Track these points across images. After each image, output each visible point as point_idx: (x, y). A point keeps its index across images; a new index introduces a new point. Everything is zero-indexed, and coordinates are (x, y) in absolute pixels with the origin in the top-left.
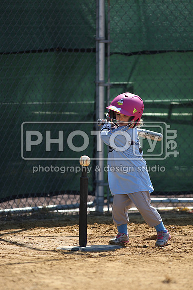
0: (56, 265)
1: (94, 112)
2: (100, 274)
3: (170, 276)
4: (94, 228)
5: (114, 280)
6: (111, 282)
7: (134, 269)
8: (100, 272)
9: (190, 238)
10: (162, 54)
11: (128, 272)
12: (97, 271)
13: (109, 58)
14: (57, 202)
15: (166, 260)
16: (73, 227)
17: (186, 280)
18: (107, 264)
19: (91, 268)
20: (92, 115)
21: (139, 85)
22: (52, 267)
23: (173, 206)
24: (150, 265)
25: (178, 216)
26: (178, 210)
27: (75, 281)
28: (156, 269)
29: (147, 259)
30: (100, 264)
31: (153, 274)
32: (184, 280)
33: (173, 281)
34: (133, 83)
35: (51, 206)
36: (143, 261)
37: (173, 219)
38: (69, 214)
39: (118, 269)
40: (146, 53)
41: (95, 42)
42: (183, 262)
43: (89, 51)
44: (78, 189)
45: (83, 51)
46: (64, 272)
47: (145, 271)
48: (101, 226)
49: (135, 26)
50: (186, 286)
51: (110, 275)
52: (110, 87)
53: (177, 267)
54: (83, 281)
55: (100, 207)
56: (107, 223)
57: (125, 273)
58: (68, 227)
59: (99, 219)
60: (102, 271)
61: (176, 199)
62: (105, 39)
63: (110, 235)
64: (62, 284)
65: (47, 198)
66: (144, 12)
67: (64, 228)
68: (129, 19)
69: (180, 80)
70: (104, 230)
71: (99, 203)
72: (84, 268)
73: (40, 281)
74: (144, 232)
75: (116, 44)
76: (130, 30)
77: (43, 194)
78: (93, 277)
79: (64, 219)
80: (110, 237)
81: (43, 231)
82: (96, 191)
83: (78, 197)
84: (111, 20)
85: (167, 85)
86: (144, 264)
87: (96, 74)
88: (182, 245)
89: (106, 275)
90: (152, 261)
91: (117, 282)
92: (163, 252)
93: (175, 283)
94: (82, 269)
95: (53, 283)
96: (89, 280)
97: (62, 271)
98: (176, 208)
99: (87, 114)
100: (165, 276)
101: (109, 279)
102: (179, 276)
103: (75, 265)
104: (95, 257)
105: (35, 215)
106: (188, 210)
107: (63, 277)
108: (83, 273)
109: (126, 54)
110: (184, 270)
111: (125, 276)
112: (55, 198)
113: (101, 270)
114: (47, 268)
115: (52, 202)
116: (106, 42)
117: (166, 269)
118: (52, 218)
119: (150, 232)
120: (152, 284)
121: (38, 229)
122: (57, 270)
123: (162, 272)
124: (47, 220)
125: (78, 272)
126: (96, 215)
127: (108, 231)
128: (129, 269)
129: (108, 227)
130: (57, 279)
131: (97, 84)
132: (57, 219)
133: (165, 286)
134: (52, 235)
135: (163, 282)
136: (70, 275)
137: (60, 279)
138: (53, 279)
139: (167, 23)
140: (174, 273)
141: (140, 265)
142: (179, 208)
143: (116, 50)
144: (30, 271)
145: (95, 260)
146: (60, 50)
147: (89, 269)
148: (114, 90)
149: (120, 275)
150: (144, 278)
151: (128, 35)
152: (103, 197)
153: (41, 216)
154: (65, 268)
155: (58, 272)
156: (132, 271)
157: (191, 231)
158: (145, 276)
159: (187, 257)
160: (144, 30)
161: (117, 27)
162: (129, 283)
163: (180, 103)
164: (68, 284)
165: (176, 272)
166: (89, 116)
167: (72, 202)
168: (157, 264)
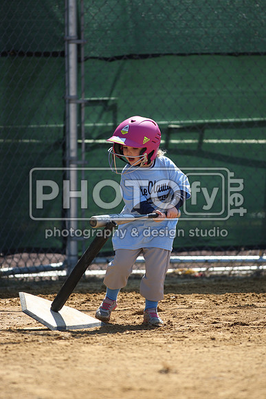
0: (13, 350)
1: (63, 139)
2: (73, 361)
3: (169, 363)
5: (93, 369)
6: (89, 372)
7: (119, 354)
8: (73, 359)
9: (196, 311)
10: (156, 59)
11: (113, 359)
12: (69, 358)
13: (83, 65)
14: (14, 264)
15: (164, 342)
17: (192, 368)
18: (83, 347)
19: (61, 353)
20: (60, 143)
21: (125, 102)
22: (6, 353)
23: (173, 268)
24: (142, 348)
25: (179, 280)
26: (180, 273)
27: (39, 372)
28: (151, 353)
29: (138, 340)
30: (73, 348)
31: (146, 361)
32: (189, 368)
33: (174, 370)
34: (117, 98)
35: (4, 269)
36: (133, 342)
37: (172, 285)
38: (30, 280)
39: (98, 354)
40: (134, 57)
41: (64, 42)
42: (188, 344)
43: (55, 54)
44: (43, 245)
45: (47, 54)
46: (24, 359)
47: (135, 357)
48: (74, 295)
49: (118, 20)
50: (192, 376)
51: (88, 362)
52: (85, 103)
53: (180, 350)
54: (50, 371)
56: (82, 292)
57: (108, 360)
60: (76, 358)
61: (177, 257)
62: (76, 38)
63: (86, 308)
64: (20, 376)
66: (132, 1)
68: (110, 10)
69: (181, 94)
70: (78, 301)
71: (71, 264)
72: (51, 354)
74: (134, 304)
75: (92, 44)
76: (112, 25)
78: (63, 366)
79: (23, 287)
80: (86, 310)
82: (67, 247)
83: (43, 255)
84: (85, 11)
85: (163, 101)
86: (134, 347)
87: (65, 86)
88: (186, 321)
89: (81, 363)
90: (145, 343)
91: (97, 373)
92: (160, 330)
93: (176, 372)
94: (48, 354)
95: (8, 374)
96: (58, 370)
97: (21, 358)
98: (177, 270)
99: (53, 141)
100: (163, 363)
101: (85, 368)
102: (182, 362)
103: (38, 349)
104: (66, 339)
106: (194, 272)
107: (21, 366)
108: (50, 361)
109: (106, 59)
110: (189, 354)
111: (108, 364)
112: (10, 258)
113: (75, 356)
115: (7, 263)
116: (79, 42)
117: (163, 353)
118: (6, 286)
119: (142, 303)
120: (144, 374)
122: (14, 357)
123: (158, 357)
125: (42, 359)
127: (83, 303)
128: (113, 355)
129: (84, 297)
130: (14, 370)
131: (67, 101)
132: (14, 287)
133: (163, 377)
134: (7, 309)
135: (161, 372)
136: (31, 363)
137: (18, 369)
138: (9, 369)
139: (163, 15)
140: (175, 360)
141: (128, 349)
142: (181, 269)
143: (93, 54)
145: (67, 343)
146: (15, 54)
147: (58, 355)
148: (90, 108)
149: (101, 362)
150: (134, 366)
151: (109, 32)
152: (77, 255)
154: (25, 354)
155: (15, 360)
156: (117, 357)
157: (197, 302)
158: (135, 364)
159: (192, 336)
160: (131, 25)
161: (93, 21)
162: (113, 374)
163: (182, 126)
164: (30, 375)
165: (178, 358)
166: (56, 145)
167: (34, 263)
168: (152, 347)
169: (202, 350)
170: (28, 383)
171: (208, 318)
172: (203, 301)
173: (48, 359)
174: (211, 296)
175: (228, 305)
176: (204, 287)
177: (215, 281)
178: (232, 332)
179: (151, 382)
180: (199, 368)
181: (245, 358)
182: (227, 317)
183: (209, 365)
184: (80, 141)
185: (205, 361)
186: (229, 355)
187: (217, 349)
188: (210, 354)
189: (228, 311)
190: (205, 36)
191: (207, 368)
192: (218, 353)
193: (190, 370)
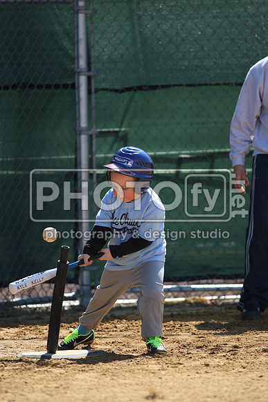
0: (8, 378)
5: (82, 396)
6: (77, 399)
7: (112, 381)
8: (64, 386)
10: (166, 90)
11: (104, 386)
12: (61, 385)
13: (93, 96)
15: (158, 369)
18: (77, 375)
21: (136, 132)
23: (185, 296)
24: (135, 375)
25: (191, 308)
26: (192, 301)
27: (27, 399)
28: (143, 380)
29: (133, 367)
30: (67, 376)
33: (161, 395)
34: (128, 129)
35: (17, 299)
36: (127, 369)
39: (91, 381)
40: (144, 88)
41: (74, 75)
42: (181, 370)
43: (65, 86)
45: (57, 86)
46: (16, 387)
47: (126, 384)
49: (128, 52)
52: (96, 135)
53: (172, 377)
54: (39, 399)
55: (85, 299)
57: (98, 387)
58: (37, 326)
61: (189, 286)
62: (87, 70)
69: (191, 124)
71: (84, 293)
74: (139, 332)
75: (103, 76)
76: (122, 57)
77: (6, 283)
82: (80, 277)
84: (95, 43)
85: (173, 131)
87: (75, 118)
89: (71, 390)
90: (139, 370)
93: (163, 398)
94: (41, 382)
98: (189, 298)
100: (151, 390)
103: (33, 377)
104: (63, 367)
106: (206, 300)
109: (116, 91)
113: (67, 384)
116: (89, 74)
117: (155, 380)
118: (18, 316)
123: (149, 384)
124: (10, 318)
126: (78, 311)
128: (105, 382)
131: (78, 132)
135: (147, 398)
139: (172, 46)
140: (165, 386)
141: (120, 376)
142: (193, 298)
143: (103, 85)
145: (62, 371)
146: (25, 87)
147: (51, 383)
148: (101, 140)
149: (92, 389)
153: (2, 313)
154: (18, 382)
158: (124, 390)
159: (188, 363)
160: (141, 57)
161: (103, 53)
168: (145, 374)
169: (193, 376)
173: (40, 386)
177: (226, 309)
178: (227, 359)
180: (187, 393)
181: (233, 384)
183: (197, 390)
186: (219, 381)
187: (209, 375)
188: (200, 380)
190: (214, 66)
191: (194, 394)
192: (209, 378)
193: (177, 396)
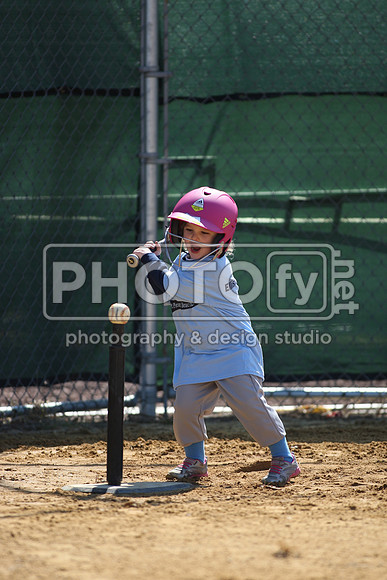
0: (62, 521)
1: (137, 216)
2: (149, 539)
3: (289, 543)
4: (137, 446)
5: (177, 551)
6: (172, 555)
7: (217, 529)
8: (148, 535)
9: (328, 467)
10: (273, 100)
11: (206, 535)
12: (143, 534)
13: (166, 108)
14: (63, 396)
15: (281, 512)
16: (95, 445)
17: (321, 551)
18: (163, 519)
19: (131, 526)
20: (133, 221)
21: (228, 162)
22: (51, 526)
23: (295, 404)
24: (249, 521)
25: (304, 422)
26: (305, 411)
27: (99, 554)
28: (262, 528)
29: (243, 509)
30: (148, 520)
31: (255, 539)
32: (317, 551)
33: (295, 552)
34: (215, 157)
35: (50, 404)
36: (235, 512)
37: (295, 429)
38: (87, 420)
39: (185, 528)
40: (241, 97)
41: (140, 75)
42: (316, 515)
43: (126, 93)
44: (106, 370)
45: (114, 93)
46: (77, 535)
47: (239, 533)
48: (151, 443)
49: (218, 44)
50: (321, 562)
51: (170, 540)
52: (169, 164)
53: (304, 524)
54: (116, 553)
55: (148, 406)
56: (162, 438)
57: (199, 537)
58: (85, 445)
59: (147, 430)
60: (154, 534)
61: (301, 389)
62: (158, 68)
63: (168, 462)
64: (72, 561)
65: (42, 389)
66: (237, 16)
67: (76, 447)
68: (206, 29)
69: (309, 151)
70: (157, 451)
71: (147, 397)
72: (117, 527)
73: (29, 553)
74: (238, 456)
75: (180, 78)
76: (209, 50)
77: (35, 379)
78: (135, 545)
79: (76, 430)
80: (168, 465)
81: (34, 453)
82: (141, 373)
83: (105, 385)
84: (170, 30)
85: (282, 162)
86: (238, 519)
87: (140, 140)
88: (314, 482)
89: (160, 541)
90: (253, 513)
91: (184, 556)
92: (276, 494)
93: (299, 556)
94: (112, 529)
95: (54, 557)
96: (127, 551)
97: (73, 533)
98: (301, 406)
99: (122, 219)
100: (280, 543)
101: (167, 549)
102: (307, 542)
103: (98, 521)
104: (139, 506)
105: (18, 421)
106: (326, 411)
107: (74, 544)
108: (115, 538)
109: (200, 100)
110: (318, 530)
111: (200, 543)
112: (58, 388)
113: (151, 532)
114: (42, 527)
115: (54, 395)
116: (161, 74)
117: (280, 528)
118: (52, 428)
119: (249, 456)
120: (252, 558)
121: (25, 449)
122: (63, 531)
123: (273, 534)
124: (42, 431)
125: (104, 535)
126: (141, 422)
127: (164, 454)
128: (206, 530)
129: (165, 446)
130: (62, 550)
131: (142, 160)
132: (63, 430)
133: (279, 563)
134: (53, 462)
135: (276, 555)
136: (88, 540)
137: (68, 550)
138: (55, 549)
139: (283, 37)
140: (298, 538)
141: (228, 522)
142: (307, 406)
143: (181, 92)
144: (9, 535)
145: (139, 512)
146: (67, 92)
147: (127, 529)
148: (176, 172)
149: (190, 541)
150: (238, 546)
151: (204, 61)
152: (155, 385)
153: (30, 424)
154: (78, 528)
155: (64, 536)
156: (212, 533)
157: (330, 453)
158: (238, 544)
159: (322, 504)
160: (237, 51)
161: (182, 45)
162: (206, 558)
163: (309, 198)
164: (86, 559)
165: (301, 535)
166: (127, 224)
167: (93, 395)
168: (264, 519)
169: (336, 525)
170: (82, 570)
171: (346, 478)
172: (339, 453)
173: (112, 535)
174: (350, 445)
175: (375, 459)
176: (340, 432)
177: (356, 424)
178: (380, 499)
179: (262, 570)
180: (332, 550)
182: (373, 476)
183: (347, 546)
184: (161, 219)
185: (341, 540)
186: (376, 532)
187: (359, 523)
188: (348, 530)
189: (374, 467)
190: (345, 67)
191: (343, 551)
192: (360, 528)
193: (319, 553)
